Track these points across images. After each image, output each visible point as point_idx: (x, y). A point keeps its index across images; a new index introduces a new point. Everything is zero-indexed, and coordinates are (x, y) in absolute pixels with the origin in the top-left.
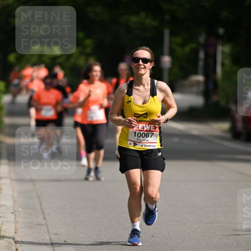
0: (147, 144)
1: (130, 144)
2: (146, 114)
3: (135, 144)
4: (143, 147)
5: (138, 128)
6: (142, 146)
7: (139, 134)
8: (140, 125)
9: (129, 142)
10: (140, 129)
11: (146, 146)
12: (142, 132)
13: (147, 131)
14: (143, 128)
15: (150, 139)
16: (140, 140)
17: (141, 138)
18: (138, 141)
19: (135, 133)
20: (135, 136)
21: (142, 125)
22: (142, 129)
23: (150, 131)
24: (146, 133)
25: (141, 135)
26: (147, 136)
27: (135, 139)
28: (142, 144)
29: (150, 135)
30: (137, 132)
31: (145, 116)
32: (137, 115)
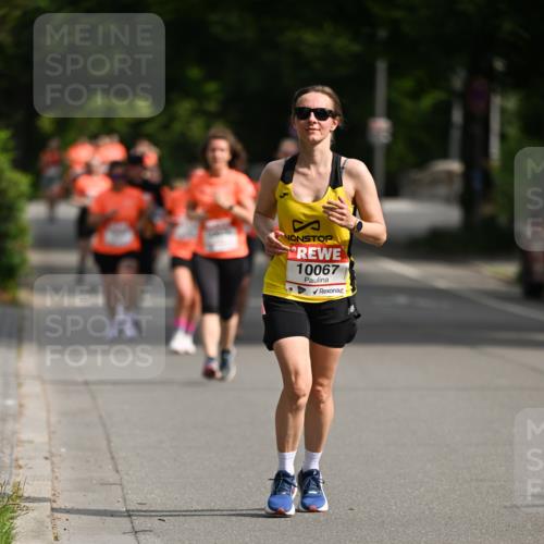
0: (325, 288)
1: (291, 289)
2: (317, 222)
3: (301, 290)
4: (318, 295)
5: (307, 255)
6: (315, 293)
7: (310, 268)
9: (288, 286)
10: (310, 258)
11: (323, 292)
13: (324, 261)
14: (317, 255)
15: (332, 278)
16: (312, 281)
17: (313, 277)
18: (307, 282)
19: (300, 266)
20: (300, 272)
21: (315, 249)
22: (315, 258)
23: (331, 260)
24: (323, 265)
25: (313, 270)
26: (327, 271)
27: (300, 279)
28: (315, 289)
29: (331, 269)
30: (305, 264)
31: (316, 226)
32: (297, 226)
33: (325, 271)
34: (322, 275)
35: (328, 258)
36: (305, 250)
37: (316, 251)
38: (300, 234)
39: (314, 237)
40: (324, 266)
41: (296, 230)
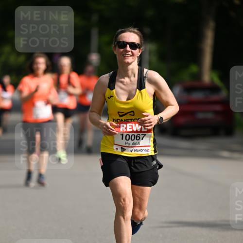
0: (137, 148)
1: (117, 149)
2: (133, 112)
3: (123, 150)
4: (133, 152)
5: (126, 128)
6: (131, 151)
7: (128, 136)
8: (128, 125)
9: (115, 147)
10: (128, 130)
11: (137, 151)
12: (131, 134)
13: (137, 131)
14: (132, 128)
15: (142, 143)
16: (130, 144)
17: (130, 141)
18: (127, 145)
19: (122, 135)
20: (122, 139)
21: (131, 124)
22: (131, 130)
23: (141, 131)
24: (136, 134)
25: (130, 138)
26: (138, 138)
27: (123, 142)
28: (132, 149)
29: (141, 137)
30: (125, 134)
31: (132, 113)
32: (121, 114)
34: (135, 141)
35: (139, 130)
36: (125, 126)
37: (132, 126)
38: (123, 118)
39: (131, 120)
40: (137, 136)
41: (121, 116)
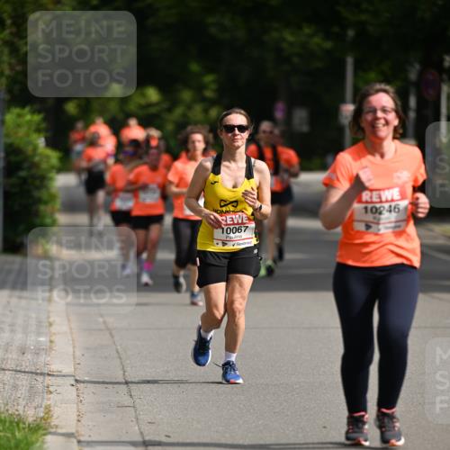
0: (241, 242)
1: (218, 244)
2: (236, 201)
3: (224, 244)
4: (235, 247)
5: (226, 221)
6: (233, 246)
7: (229, 229)
8: (228, 217)
9: (215, 242)
10: (229, 222)
11: (239, 244)
12: (232, 227)
13: (238, 224)
14: (233, 220)
15: (243, 235)
16: (231, 238)
17: (232, 235)
18: (228, 239)
19: (223, 228)
20: (223, 233)
22: (232, 222)
23: (242, 223)
24: (237, 226)
25: (231, 231)
26: (240, 231)
27: (223, 237)
28: (232, 243)
29: (243, 229)
30: (225, 227)
31: (234, 204)
32: (223, 204)
33: (238, 230)
34: (237, 234)
35: (240, 221)
36: (225, 218)
38: (224, 209)
40: (239, 227)
41: (221, 206)
